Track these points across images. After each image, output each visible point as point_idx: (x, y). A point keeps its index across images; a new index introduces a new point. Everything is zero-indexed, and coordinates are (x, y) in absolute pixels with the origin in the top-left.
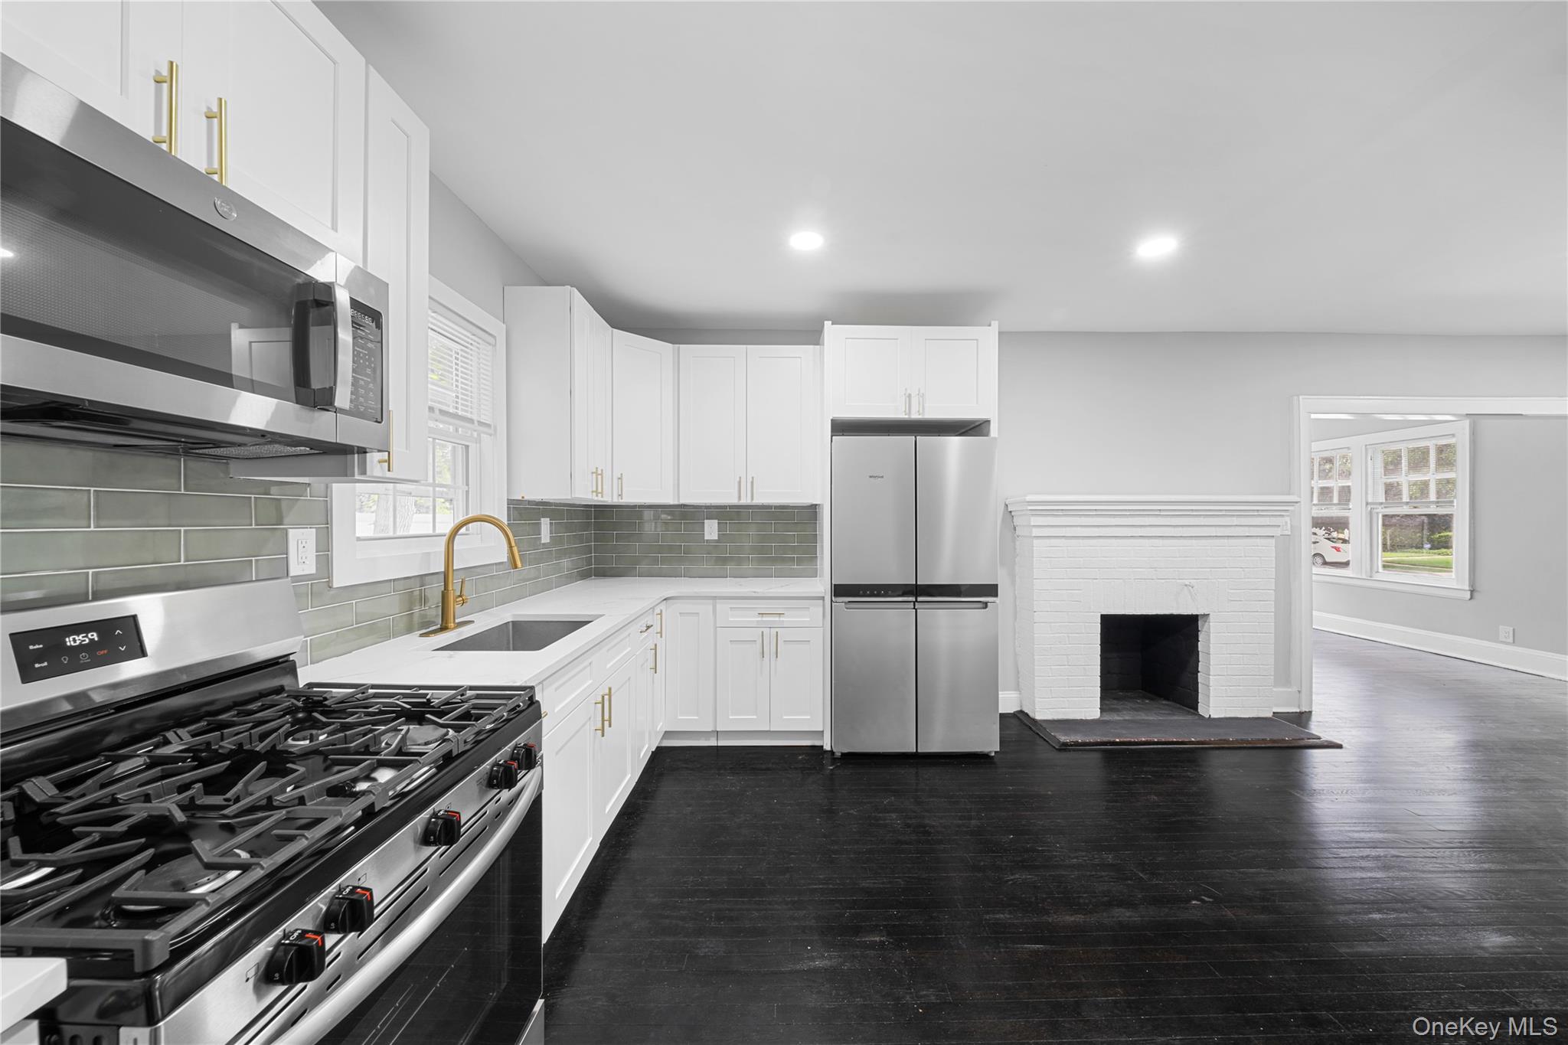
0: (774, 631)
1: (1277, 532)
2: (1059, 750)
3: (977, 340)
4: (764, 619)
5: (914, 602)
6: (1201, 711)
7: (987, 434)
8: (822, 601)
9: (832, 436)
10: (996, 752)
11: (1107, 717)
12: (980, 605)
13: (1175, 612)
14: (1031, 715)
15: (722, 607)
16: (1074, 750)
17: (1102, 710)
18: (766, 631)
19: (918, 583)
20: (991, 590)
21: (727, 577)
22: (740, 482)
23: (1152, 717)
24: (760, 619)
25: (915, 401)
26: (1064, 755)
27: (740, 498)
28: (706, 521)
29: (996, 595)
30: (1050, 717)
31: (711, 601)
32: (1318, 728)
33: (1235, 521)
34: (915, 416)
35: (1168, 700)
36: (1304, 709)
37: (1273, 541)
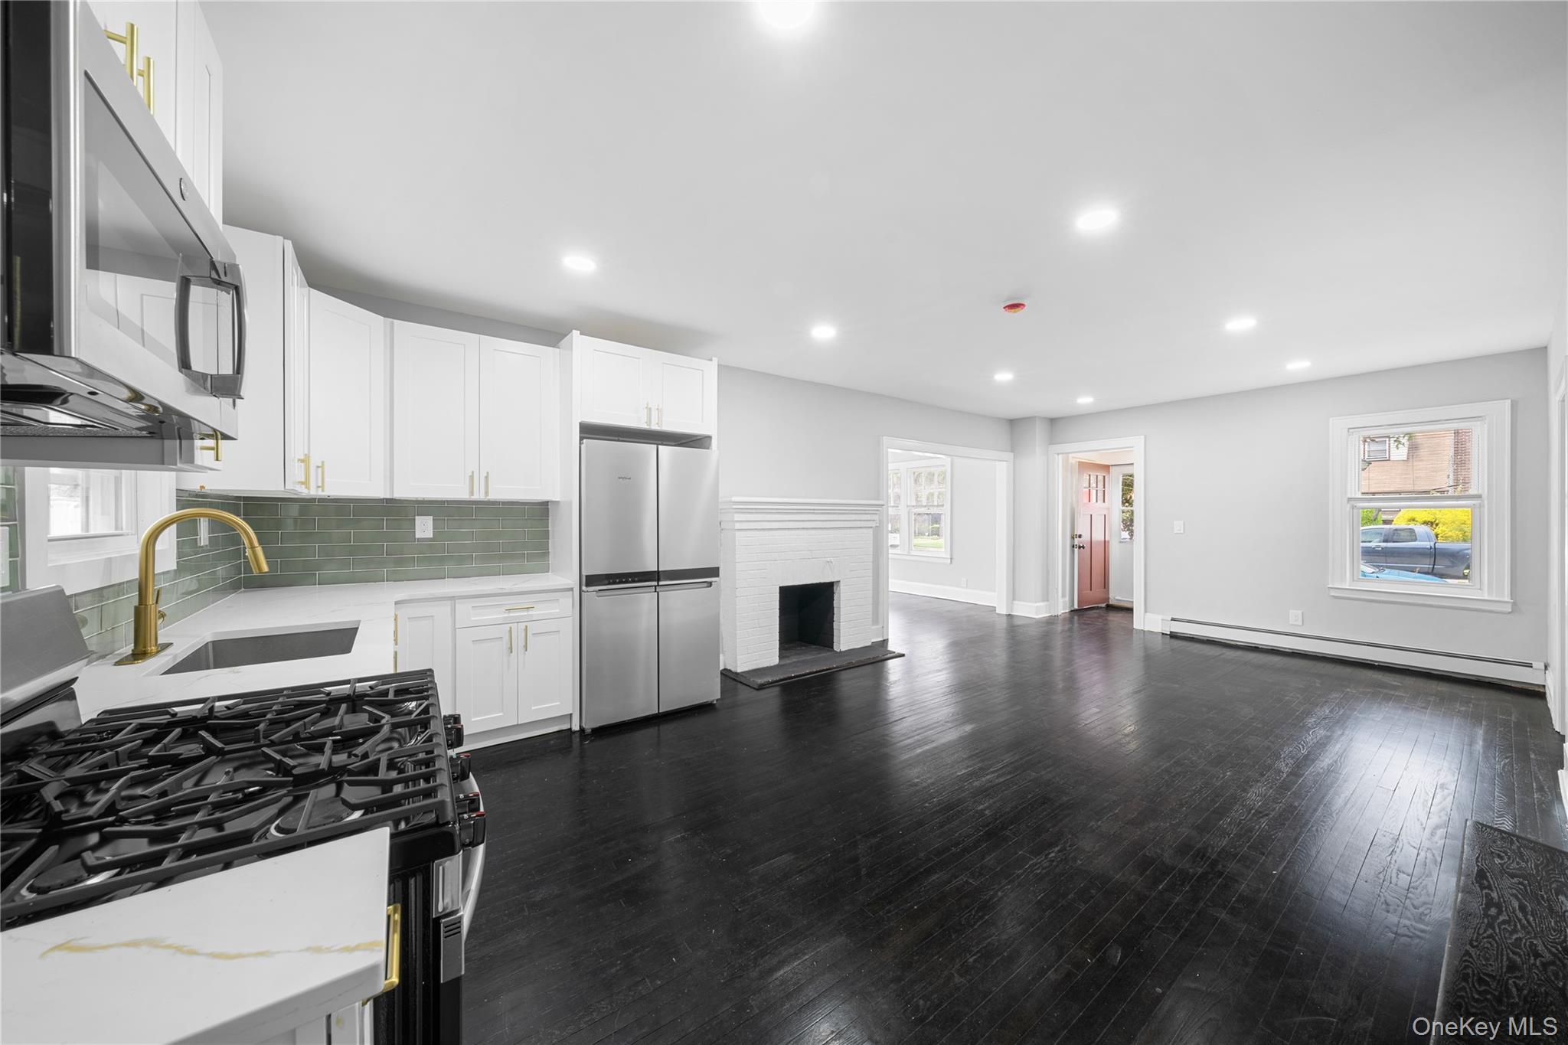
0: (522, 626)
1: (873, 524)
2: (758, 690)
3: (702, 370)
4: (511, 615)
5: (655, 586)
6: (835, 648)
7: (708, 447)
8: (571, 592)
9: (581, 439)
10: (717, 700)
11: (783, 663)
12: (705, 585)
13: (822, 581)
14: (733, 670)
15: (462, 607)
16: (768, 688)
17: (781, 657)
18: (514, 626)
19: (660, 570)
20: (714, 572)
21: (445, 578)
22: (472, 478)
23: (808, 657)
24: (506, 615)
25: (654, 414)
26: (761, 692)
27: (472, 493)
28: (417, 517)
29: (718, 576)
30: (746, 669)
31: (450, 602)
32: (892, 647)
33: (854, 517)
34: (654, 427)
35: (815, 645)
36: (885, 638)
37: (871, 530)
